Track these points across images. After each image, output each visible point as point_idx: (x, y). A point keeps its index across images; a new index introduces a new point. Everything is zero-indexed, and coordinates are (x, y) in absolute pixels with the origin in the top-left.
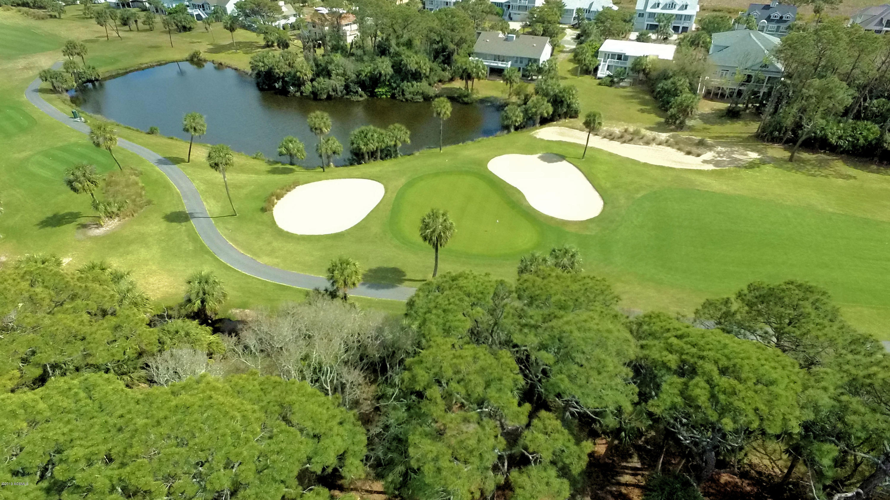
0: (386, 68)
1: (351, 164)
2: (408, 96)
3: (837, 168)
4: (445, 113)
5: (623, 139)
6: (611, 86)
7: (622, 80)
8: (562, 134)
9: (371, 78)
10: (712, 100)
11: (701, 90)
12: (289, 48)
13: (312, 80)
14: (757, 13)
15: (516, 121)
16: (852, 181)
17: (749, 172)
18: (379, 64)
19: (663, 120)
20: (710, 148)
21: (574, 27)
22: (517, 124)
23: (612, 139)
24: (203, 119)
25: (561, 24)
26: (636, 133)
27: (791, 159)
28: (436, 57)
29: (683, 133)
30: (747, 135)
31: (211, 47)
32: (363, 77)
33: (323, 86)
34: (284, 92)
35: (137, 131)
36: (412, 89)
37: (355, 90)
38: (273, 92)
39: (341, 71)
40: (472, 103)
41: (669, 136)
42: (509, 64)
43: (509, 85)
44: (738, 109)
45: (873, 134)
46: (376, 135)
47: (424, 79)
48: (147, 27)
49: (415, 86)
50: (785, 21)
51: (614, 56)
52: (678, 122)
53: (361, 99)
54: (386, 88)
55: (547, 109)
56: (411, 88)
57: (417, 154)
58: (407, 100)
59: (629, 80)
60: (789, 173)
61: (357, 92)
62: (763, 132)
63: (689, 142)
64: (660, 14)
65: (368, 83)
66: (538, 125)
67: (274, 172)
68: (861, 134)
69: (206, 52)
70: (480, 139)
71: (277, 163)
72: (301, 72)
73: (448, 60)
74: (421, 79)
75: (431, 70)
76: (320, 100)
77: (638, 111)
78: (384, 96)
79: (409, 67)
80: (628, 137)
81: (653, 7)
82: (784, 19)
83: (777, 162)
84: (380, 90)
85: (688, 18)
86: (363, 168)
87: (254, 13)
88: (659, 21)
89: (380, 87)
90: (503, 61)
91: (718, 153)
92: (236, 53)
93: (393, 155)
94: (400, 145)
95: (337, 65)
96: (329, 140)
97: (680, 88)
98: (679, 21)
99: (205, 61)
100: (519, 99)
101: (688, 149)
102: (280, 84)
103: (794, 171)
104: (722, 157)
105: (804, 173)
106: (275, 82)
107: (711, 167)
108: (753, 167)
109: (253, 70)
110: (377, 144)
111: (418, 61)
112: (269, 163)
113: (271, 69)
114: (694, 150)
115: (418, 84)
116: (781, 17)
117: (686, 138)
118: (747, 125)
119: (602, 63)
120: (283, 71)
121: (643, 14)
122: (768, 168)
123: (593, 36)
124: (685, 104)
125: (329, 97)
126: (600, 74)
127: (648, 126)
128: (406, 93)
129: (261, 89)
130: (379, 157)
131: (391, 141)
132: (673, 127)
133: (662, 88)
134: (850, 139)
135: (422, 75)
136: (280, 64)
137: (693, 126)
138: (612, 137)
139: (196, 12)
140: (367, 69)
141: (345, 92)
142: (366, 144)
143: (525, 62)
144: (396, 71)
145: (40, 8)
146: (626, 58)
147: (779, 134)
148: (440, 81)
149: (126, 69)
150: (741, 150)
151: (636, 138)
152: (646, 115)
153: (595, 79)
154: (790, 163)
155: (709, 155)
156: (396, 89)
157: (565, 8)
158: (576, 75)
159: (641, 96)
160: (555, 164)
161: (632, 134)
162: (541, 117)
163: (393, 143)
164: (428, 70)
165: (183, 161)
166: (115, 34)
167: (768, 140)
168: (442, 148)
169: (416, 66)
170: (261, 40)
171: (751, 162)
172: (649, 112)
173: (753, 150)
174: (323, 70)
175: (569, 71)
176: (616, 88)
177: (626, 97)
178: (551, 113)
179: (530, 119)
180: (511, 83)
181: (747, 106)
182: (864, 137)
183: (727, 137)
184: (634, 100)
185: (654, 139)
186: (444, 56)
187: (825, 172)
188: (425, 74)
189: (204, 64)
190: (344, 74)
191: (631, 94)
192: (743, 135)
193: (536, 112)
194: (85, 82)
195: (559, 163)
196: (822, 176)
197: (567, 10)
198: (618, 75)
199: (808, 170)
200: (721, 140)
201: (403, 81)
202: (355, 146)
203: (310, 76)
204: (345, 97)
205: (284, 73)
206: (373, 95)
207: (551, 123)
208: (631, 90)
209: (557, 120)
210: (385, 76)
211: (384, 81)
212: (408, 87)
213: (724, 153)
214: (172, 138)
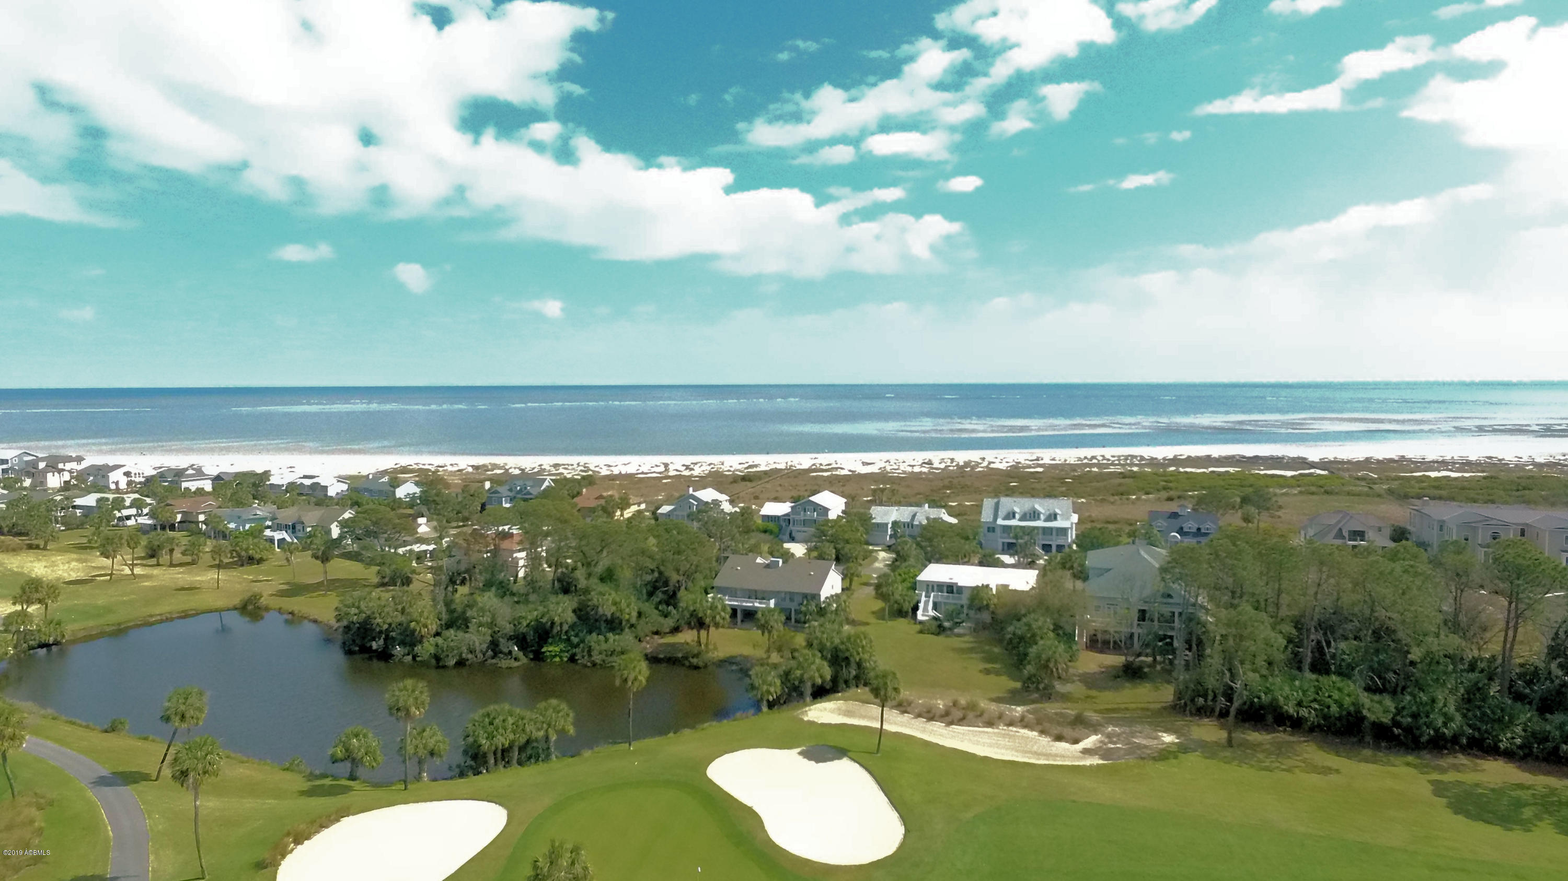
0: (563, 611)
1: (462, 775)
2: (597, 658)
3: (1306, 756)
4: (636, 679)
5: (949, 719)
6: (938, 634)
7: (958, 624)
8: (848, 713)
9: (536, 630)
10: (1101, 652)
11: (1081, 636)
12: (411, 586)
13: (437, 634)
14: (1162, 523)
15: (769, 692)
16: (1333, 777)
17: (1161, 766)
18: (551, 606)
19: (1018, 685)
20: (1094, 728)
21: (889, 548)
22: (771, 698)
23: (931, 719)
24: (205, 699)
25: (871, 545)
26: (972, 707)
27: (1230, 743)
28: (651, 594)
29: (1052, 705)
30: (1158, 706)
31: (285, 587)
32: (523, 629)
33: (452, 644)
34: (385, 656)
35: (87, 727)
36: (604, 646)
37: (506, 650)
38: (367, 656)
39: (487, 619)
40: (706, 666)
41: (1028, 711)
42: (772, 603)
43: (766, 634)
44: (1138, 664)
45: (1349, 695)
46: (511, 720)
47: (627, 630)
48: (188, 559)
49: (611, 640)
50: (1206, 534)
51: (940, 587)
52: (1041, 686)
53: (516, 664)
54: (562, 646)
55: (822, 671)
56: (603, 643)
57: (587, 754)
58: (594, 665)
59: (969, 625)
60: (1227, 766)
61: (510, 652)
62: (1180, 699)
63: (1060, 720)
64: (1017, 527)
65: (531, 636)
66: (808, 699)
67: (311, 793)
68: (1330, 697)
69: (272, 595)
70: (706, 725)
71: (324, 776)
72: (418, 622)
73: (671, 599)
74: (622, 630)
75: (640, 614)
76: (444, 667)
77: (980, 671)
78: (557, 659)
79: (600, 609)
80: (958, 714)
81: (1007, 517)
82: (1203, 531)
83: (1209, 750)
84: (551, 649)
85: (1063, 531)
86: (483, 781)
87: (369, 533)
88: (1016, 537)
89: (551, 644)
90: (763, 599)
91: (1109, 736)
92: (324, 595)
93: (543, 756)
94: (553, 738)
95: (482, 610)
96: (424, 731)
97: (1039, 632)
98: (1050, 537)
99: (267, 609)
100: (782, 657)
101: (1057, 730)
102: (381, 642)
103: (1236, 763)
104: (1115, 743)
105: (1252, 766)
106: (374, 639)
107: (1096, 761)
108: (1168, 758)
109: (338, 621)
110: (511, 736)
111: (618, 600)
112: (311, 777)
113: (369, 617)
114: (1067, 731)
115: (617, 637)
116: (1199, 529)
117: (1056, 714)
118: (1157, 689)
119: (923, 599)
120: (389, 620)
121: (994, 528)
122: (1193, 759)
123: (912, 560)
124: (1044, 656)
125: (461, 663)
126: (920, 616)
127: (994, 695)
128: (594, 653)
129: (349, 652)
130: (515, 761)
131: (539, 730)
132: (1036, 695)
133: (1014, 634)
134: (1317, 706)
135: (624, 623)
136: (386, 610)
137: (1069, 693)
138: (931, 715)
139: (278, 536)
140: (529, 614)
141: (490, 653)
142: (490, 737)
143: (798, 599)
144: (579, 618)
145: (20, 534)
146: (960, 590)
147: (1206, 701)
148: (657, 633)
149: (119, 624)
150: (1147, 729)
151: (971, 715)
152: (992, 678)
153: (915, 624)
154: (1231, 750)
155: (1091, 741)
156: (577, 646)
157: (874, 521)
158: (883, 619)
159: (987, 648)
160: (829, 763)
161: (964, 709)
162: (813, 685)
163: (541, 733)
164: (635, 614)
165: (145, 777)
166: (127, 571)
167: (1191, 712)
168: (633, 743)
169: (614, 609)
170: (371, 574)
171: (1163, 750)
172: (998, 673)
173: (1167, 731)
174: (458, 618)
175: (873, 613)
176: (947, 636)
177: (962, 651)
178: (828, 677)
179: (796, 689)
180: (770, 632)
181: (1155, 659)
182: (1336, 702)
183: (1127, 709)
184: (974, 655)
185: (1000, 717)
186: (665, 592)
187: (1290, 762)
188: (628, 621)
189: (264, 614)
190: (492, 624)
191: (971, 645)
192: (1152, 706)
193: (802, 675)
194: (34, 648)
195: (836, 762)
196: (1284, 770)
197: (878, 525)
198: (950, 617)
199: (1260, 761)
200: (1112, 715)
201: (590, 632)
202: (471, 739)
203: (433, 628)
204: (490, 661)
205: (390, 625)
206: (538, 657)
207: (832, 696)
208: (972, 639)
209: (842, 690)
210: (561, 624)
211: (559, 634)
212: (598, 642)
213: (1119, 735)
214: (146, 739)
